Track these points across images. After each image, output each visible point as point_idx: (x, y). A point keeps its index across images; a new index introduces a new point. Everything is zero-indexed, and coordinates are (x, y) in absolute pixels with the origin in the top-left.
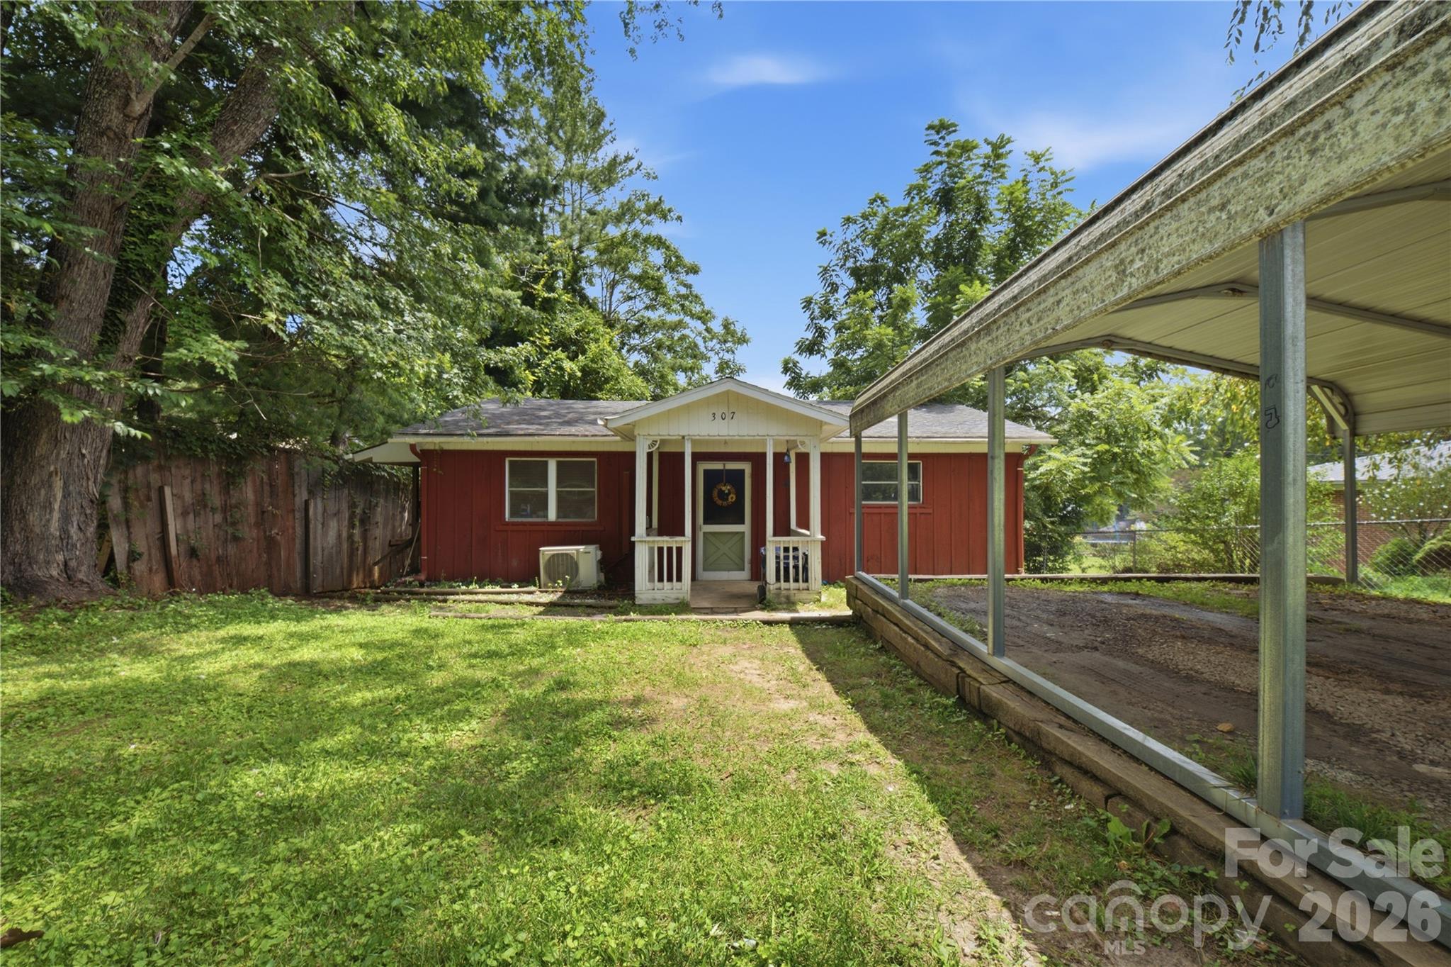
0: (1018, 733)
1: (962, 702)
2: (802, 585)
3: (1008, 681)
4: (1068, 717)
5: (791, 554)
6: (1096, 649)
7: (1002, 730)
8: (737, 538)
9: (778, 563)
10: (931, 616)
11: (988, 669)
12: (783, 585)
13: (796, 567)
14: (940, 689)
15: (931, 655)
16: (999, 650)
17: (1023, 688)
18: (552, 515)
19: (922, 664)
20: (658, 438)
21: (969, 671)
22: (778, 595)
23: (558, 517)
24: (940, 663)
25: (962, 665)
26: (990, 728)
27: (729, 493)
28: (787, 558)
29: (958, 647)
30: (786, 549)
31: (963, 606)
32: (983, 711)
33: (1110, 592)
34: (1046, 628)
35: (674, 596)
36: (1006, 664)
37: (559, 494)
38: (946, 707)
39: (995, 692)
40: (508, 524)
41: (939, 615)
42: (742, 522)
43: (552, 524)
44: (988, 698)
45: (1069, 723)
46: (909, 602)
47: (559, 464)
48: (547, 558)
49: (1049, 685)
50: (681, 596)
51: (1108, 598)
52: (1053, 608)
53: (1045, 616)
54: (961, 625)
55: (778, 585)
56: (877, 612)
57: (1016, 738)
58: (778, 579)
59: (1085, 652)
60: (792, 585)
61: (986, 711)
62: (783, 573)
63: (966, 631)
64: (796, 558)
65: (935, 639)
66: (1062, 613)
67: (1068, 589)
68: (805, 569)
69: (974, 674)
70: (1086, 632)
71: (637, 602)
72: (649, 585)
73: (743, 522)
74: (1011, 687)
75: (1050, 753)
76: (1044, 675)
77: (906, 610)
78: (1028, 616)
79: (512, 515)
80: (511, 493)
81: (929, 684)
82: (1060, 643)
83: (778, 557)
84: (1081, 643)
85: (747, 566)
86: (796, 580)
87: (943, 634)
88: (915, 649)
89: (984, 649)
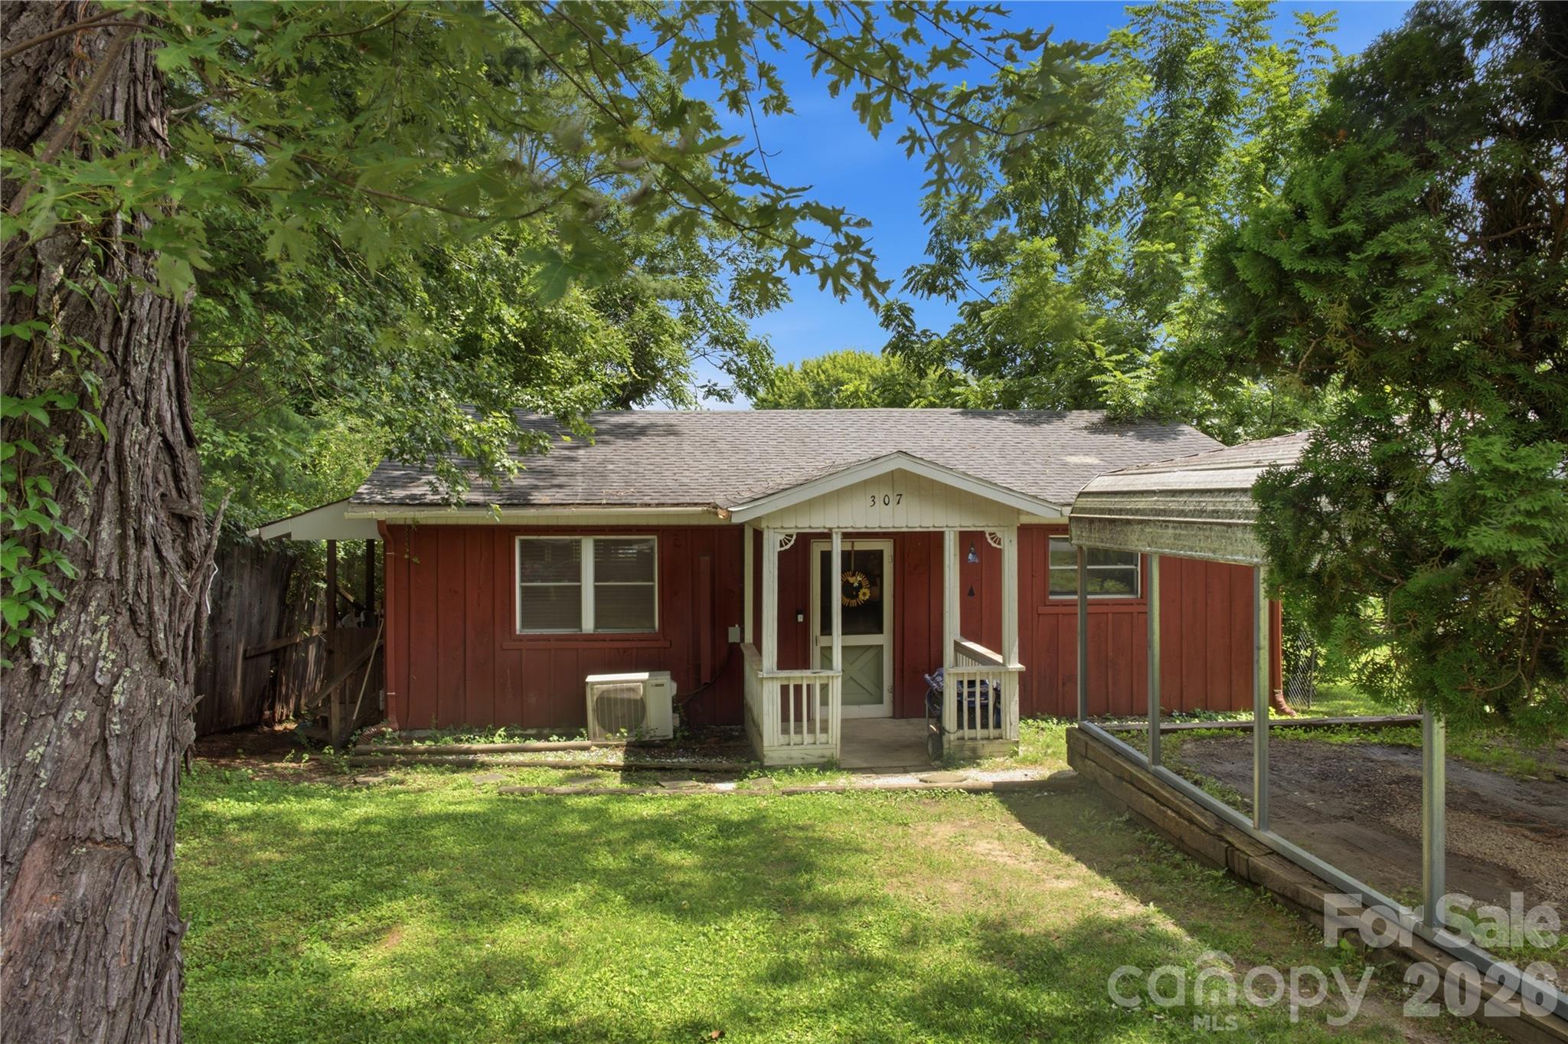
0: (1283, 896)
1: (1231, 873)
2: (992, 731)
3: (1273, 852)
4: (1320, 879)
5: (978, 689)
6: (1352, 819)
7: (1269, 894)
8: (871, 654)
9: (960, 703)
10: (1188, 785)
11: (1255, 843)
12: (967, 732)
13: (984, 707)
14: (1208, 862)
15: (1197, 830)
16: (1264, 823)
17: (1285, 858)
18: (588, 624)
19: (1186, 838)
20: (794, 531)
21: (1237, 845)
22: (961, 748)
23: (597, 625)
24: (1207, 837)
25: (1230, 839)
26: (1258, 894)
27: (860, 586)
28: (972, 694)
29: (1223, 820)
30: (972, 683)
31: (1218, 768)
32: (1250, 880)
33: (1381, 744)
34: (1307, 795)
35: (818, 752)
36: (1270, 837)
37: (598, 590)
38: (1216, 879)
39: (1262, 862)
40: (521, 638)
41: (1196, 783)
42: (879, 630)
43: (589, 638)
44: (1256, 868)
45: (1321, 884)
46: (1161, 768)
47: (596, 542)
48: (597, 693)
49: (1306, 855)
50: (828, 753)
51: (1378, 754)
52: (1315, 769)
53: (1306, 781)
54: (1223, 795)
55: (960, 733)
56: (1122, 778)
57: (1280, 900)
58: (960, 726)
59: (1341, 823)
60: (979, 732)
61: (1253, 879)
62: (968, 714)
63: (1228, 803)
64: (984, 695)
65: (1199, 813)
66: (1324, 776)
67: (1336, 739)
68: (997, 711)
69: (1242, 848)
70: (1347, 799)
71: (767, 763)
72: (783, 739)
73: (881, 631)
74: (1275, 858)
75: (1307, 907)
76: (1302, 846)
77: (1157, 776)
78: (1289, 781)
79: (524, 625)
80: (523, 588)
81: (1194, 859)
82: (1319, 813)
83: (960, 695)
84: (1338, 812)
85: (887, 696)
86: (985, 726)
87: (1205, 807)
88: (1177, 823)
89: (1249, 823)
